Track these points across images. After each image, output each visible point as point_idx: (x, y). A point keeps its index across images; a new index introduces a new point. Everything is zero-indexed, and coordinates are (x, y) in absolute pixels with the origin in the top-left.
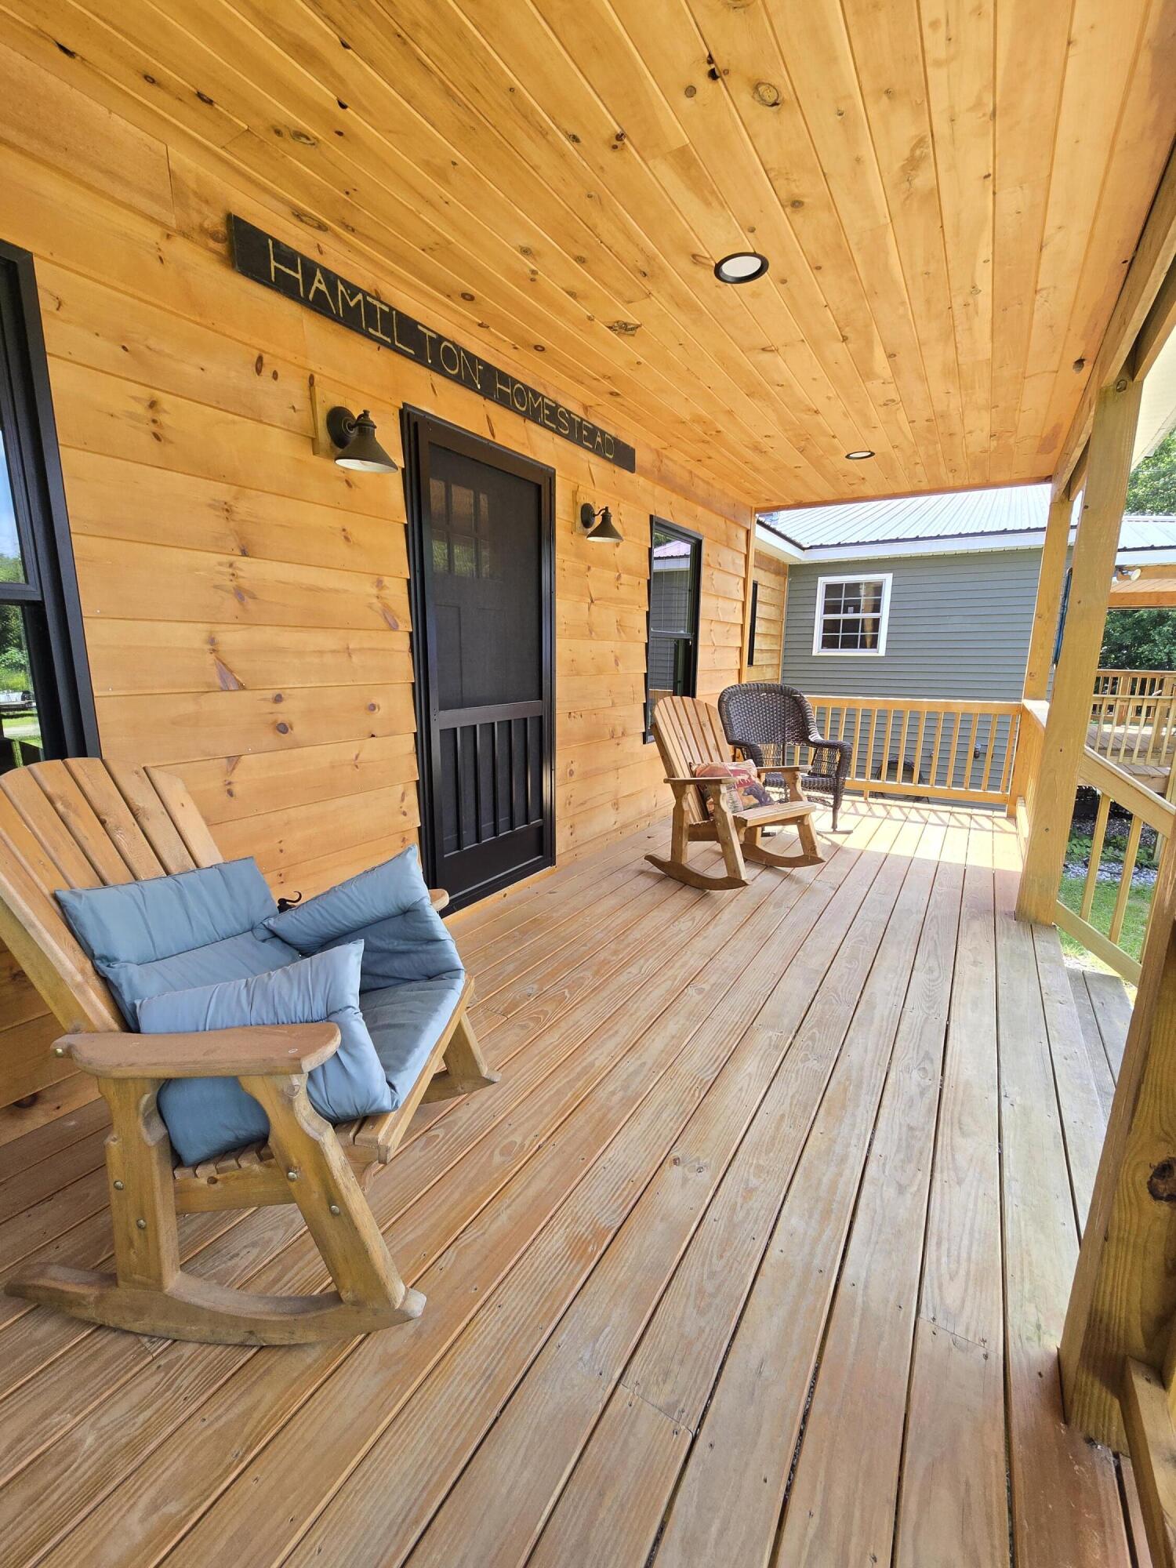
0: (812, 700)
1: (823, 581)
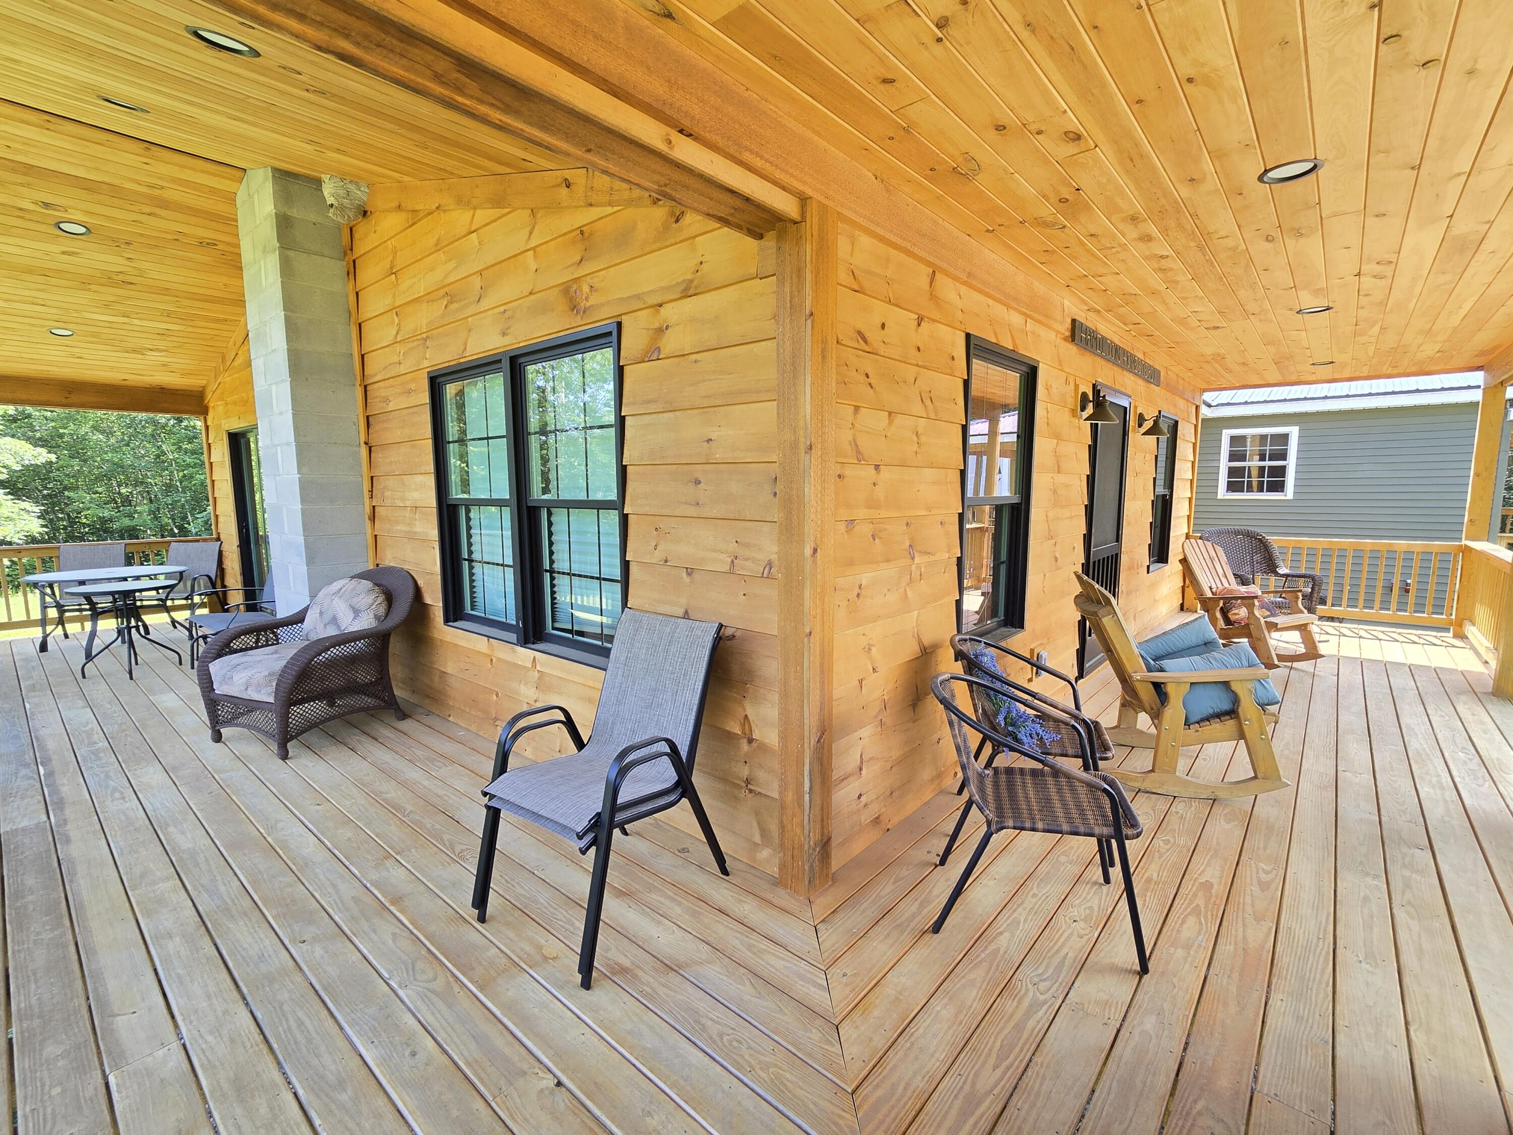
0: (1275, 541)
1: (1227, 434)
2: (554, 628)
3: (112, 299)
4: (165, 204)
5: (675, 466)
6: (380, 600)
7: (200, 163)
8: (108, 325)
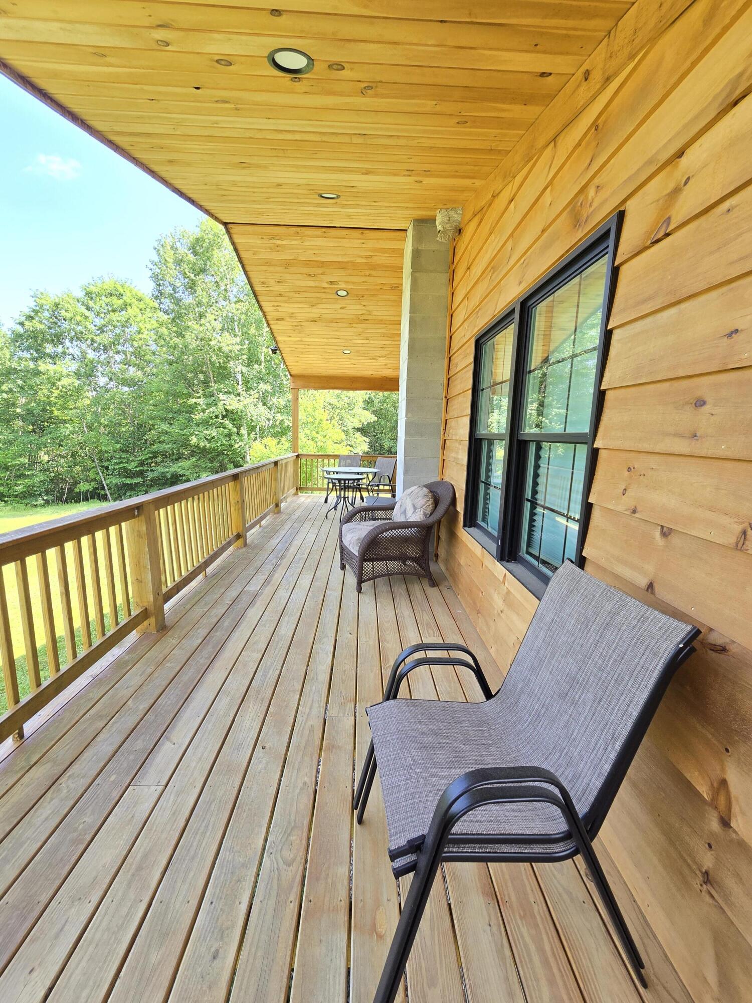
2: (528, 553)
4: (373, 267)
5: (667, 384)
6: (429, 503)
7: (385, 233)
8: (361, 345)
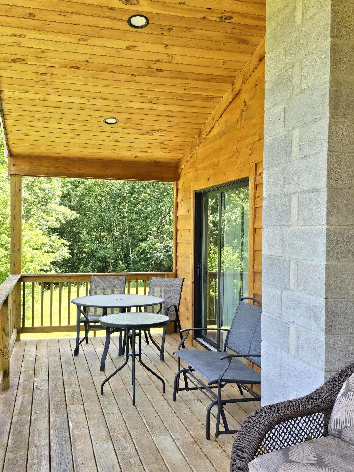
3: (146, 87)
8: (137, 111)
